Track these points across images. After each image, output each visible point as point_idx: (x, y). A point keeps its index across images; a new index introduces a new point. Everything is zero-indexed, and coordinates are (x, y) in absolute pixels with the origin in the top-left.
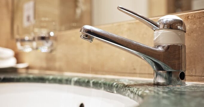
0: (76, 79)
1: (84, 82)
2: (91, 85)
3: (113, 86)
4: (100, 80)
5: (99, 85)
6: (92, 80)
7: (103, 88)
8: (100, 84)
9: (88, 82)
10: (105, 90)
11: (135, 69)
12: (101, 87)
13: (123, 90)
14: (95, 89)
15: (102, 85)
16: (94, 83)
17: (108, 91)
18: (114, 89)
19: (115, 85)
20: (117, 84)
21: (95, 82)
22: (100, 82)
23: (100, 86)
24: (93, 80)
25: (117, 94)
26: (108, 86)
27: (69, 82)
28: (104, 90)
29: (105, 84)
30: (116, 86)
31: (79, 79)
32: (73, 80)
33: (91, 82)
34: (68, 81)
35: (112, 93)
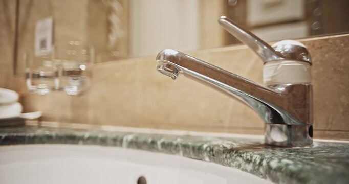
0: (130, 137)
1: (145, 143)
2: (159, 147)
3: (202, 150)
4: (176, 140)
5: (173, 147)
6: (160, 139)
7: (181, 153)
8: (177, 146)
9: (153, 143)
10: (186, 155)
11: (221, 121)
12: (178, 152)
13: (226, 158)
14: (167, 153)
15: (180, 148)
16: (163, 144)
17: (192, 158)
18: (205, 154)
19: (207, 148)
20: (209, 146)
21: (166, 142)
22: (175, 142)
23: (175, 149)
24: (162, 140)
25: (210, 161)
26: (191, 149)
27: (118, 143)
28: (184, 155)
29: (185, 146)
30: (209, 149)
31: (137, 138)
32: (125, 139)
33: (159, 143)
34: (117, 141)
35: (201, 160)
